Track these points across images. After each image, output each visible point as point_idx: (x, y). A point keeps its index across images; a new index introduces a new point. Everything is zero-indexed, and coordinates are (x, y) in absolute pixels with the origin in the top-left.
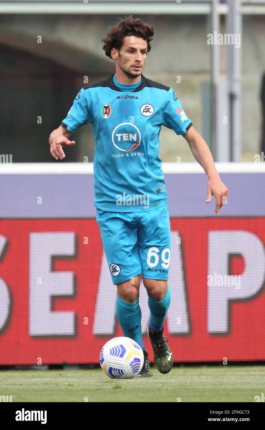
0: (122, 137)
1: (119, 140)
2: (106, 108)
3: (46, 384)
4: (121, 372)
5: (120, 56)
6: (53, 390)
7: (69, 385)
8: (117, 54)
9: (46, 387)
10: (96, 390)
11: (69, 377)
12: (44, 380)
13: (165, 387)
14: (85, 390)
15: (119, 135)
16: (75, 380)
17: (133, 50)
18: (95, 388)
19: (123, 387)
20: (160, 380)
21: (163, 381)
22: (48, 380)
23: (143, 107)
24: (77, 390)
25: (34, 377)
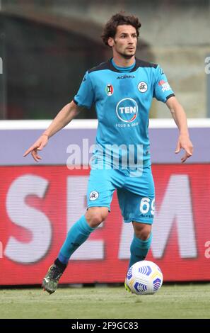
0: (124, 110)
1: (122, 112)
2: (109, 87)
3: (81, 299)
4: (145, 287)
5: (115, 42)
6: (87, 304)
7: (100, 300)
8: (113, 42)
9: (81, 301)
10: (121, 304)
11: (99, 294)
12: (79, 296)
13: (178, 301)
14: (113, 304)
15: (121, 109)
16: (104, 296)
17: (125, 36)
18: (121, 302)
19: (144, 301)
20: (173, 296)
21: (176, 296)
22: (82, 296)
23: (140, 85)
24: (107, 304)
25: (71, 294)
